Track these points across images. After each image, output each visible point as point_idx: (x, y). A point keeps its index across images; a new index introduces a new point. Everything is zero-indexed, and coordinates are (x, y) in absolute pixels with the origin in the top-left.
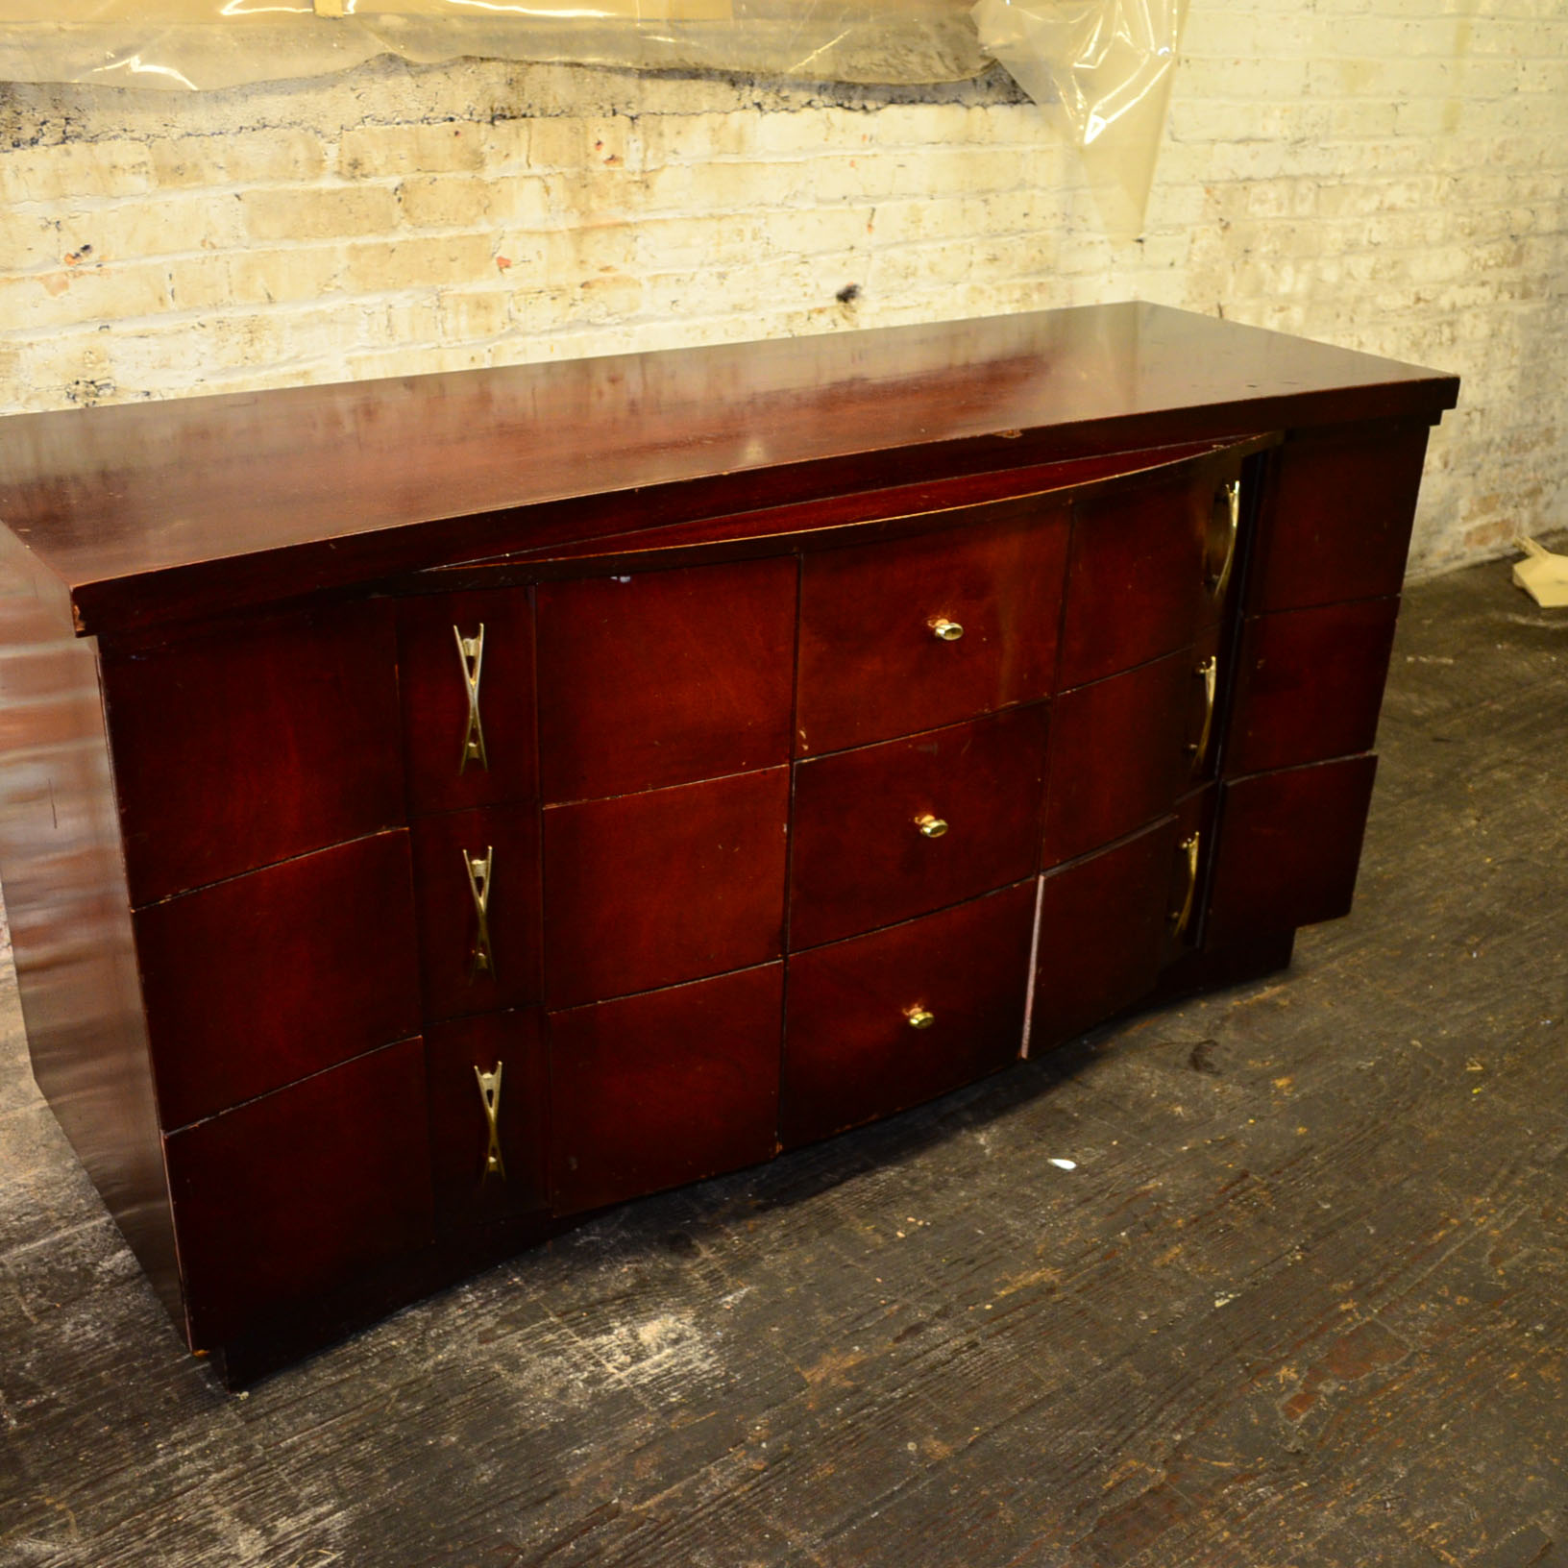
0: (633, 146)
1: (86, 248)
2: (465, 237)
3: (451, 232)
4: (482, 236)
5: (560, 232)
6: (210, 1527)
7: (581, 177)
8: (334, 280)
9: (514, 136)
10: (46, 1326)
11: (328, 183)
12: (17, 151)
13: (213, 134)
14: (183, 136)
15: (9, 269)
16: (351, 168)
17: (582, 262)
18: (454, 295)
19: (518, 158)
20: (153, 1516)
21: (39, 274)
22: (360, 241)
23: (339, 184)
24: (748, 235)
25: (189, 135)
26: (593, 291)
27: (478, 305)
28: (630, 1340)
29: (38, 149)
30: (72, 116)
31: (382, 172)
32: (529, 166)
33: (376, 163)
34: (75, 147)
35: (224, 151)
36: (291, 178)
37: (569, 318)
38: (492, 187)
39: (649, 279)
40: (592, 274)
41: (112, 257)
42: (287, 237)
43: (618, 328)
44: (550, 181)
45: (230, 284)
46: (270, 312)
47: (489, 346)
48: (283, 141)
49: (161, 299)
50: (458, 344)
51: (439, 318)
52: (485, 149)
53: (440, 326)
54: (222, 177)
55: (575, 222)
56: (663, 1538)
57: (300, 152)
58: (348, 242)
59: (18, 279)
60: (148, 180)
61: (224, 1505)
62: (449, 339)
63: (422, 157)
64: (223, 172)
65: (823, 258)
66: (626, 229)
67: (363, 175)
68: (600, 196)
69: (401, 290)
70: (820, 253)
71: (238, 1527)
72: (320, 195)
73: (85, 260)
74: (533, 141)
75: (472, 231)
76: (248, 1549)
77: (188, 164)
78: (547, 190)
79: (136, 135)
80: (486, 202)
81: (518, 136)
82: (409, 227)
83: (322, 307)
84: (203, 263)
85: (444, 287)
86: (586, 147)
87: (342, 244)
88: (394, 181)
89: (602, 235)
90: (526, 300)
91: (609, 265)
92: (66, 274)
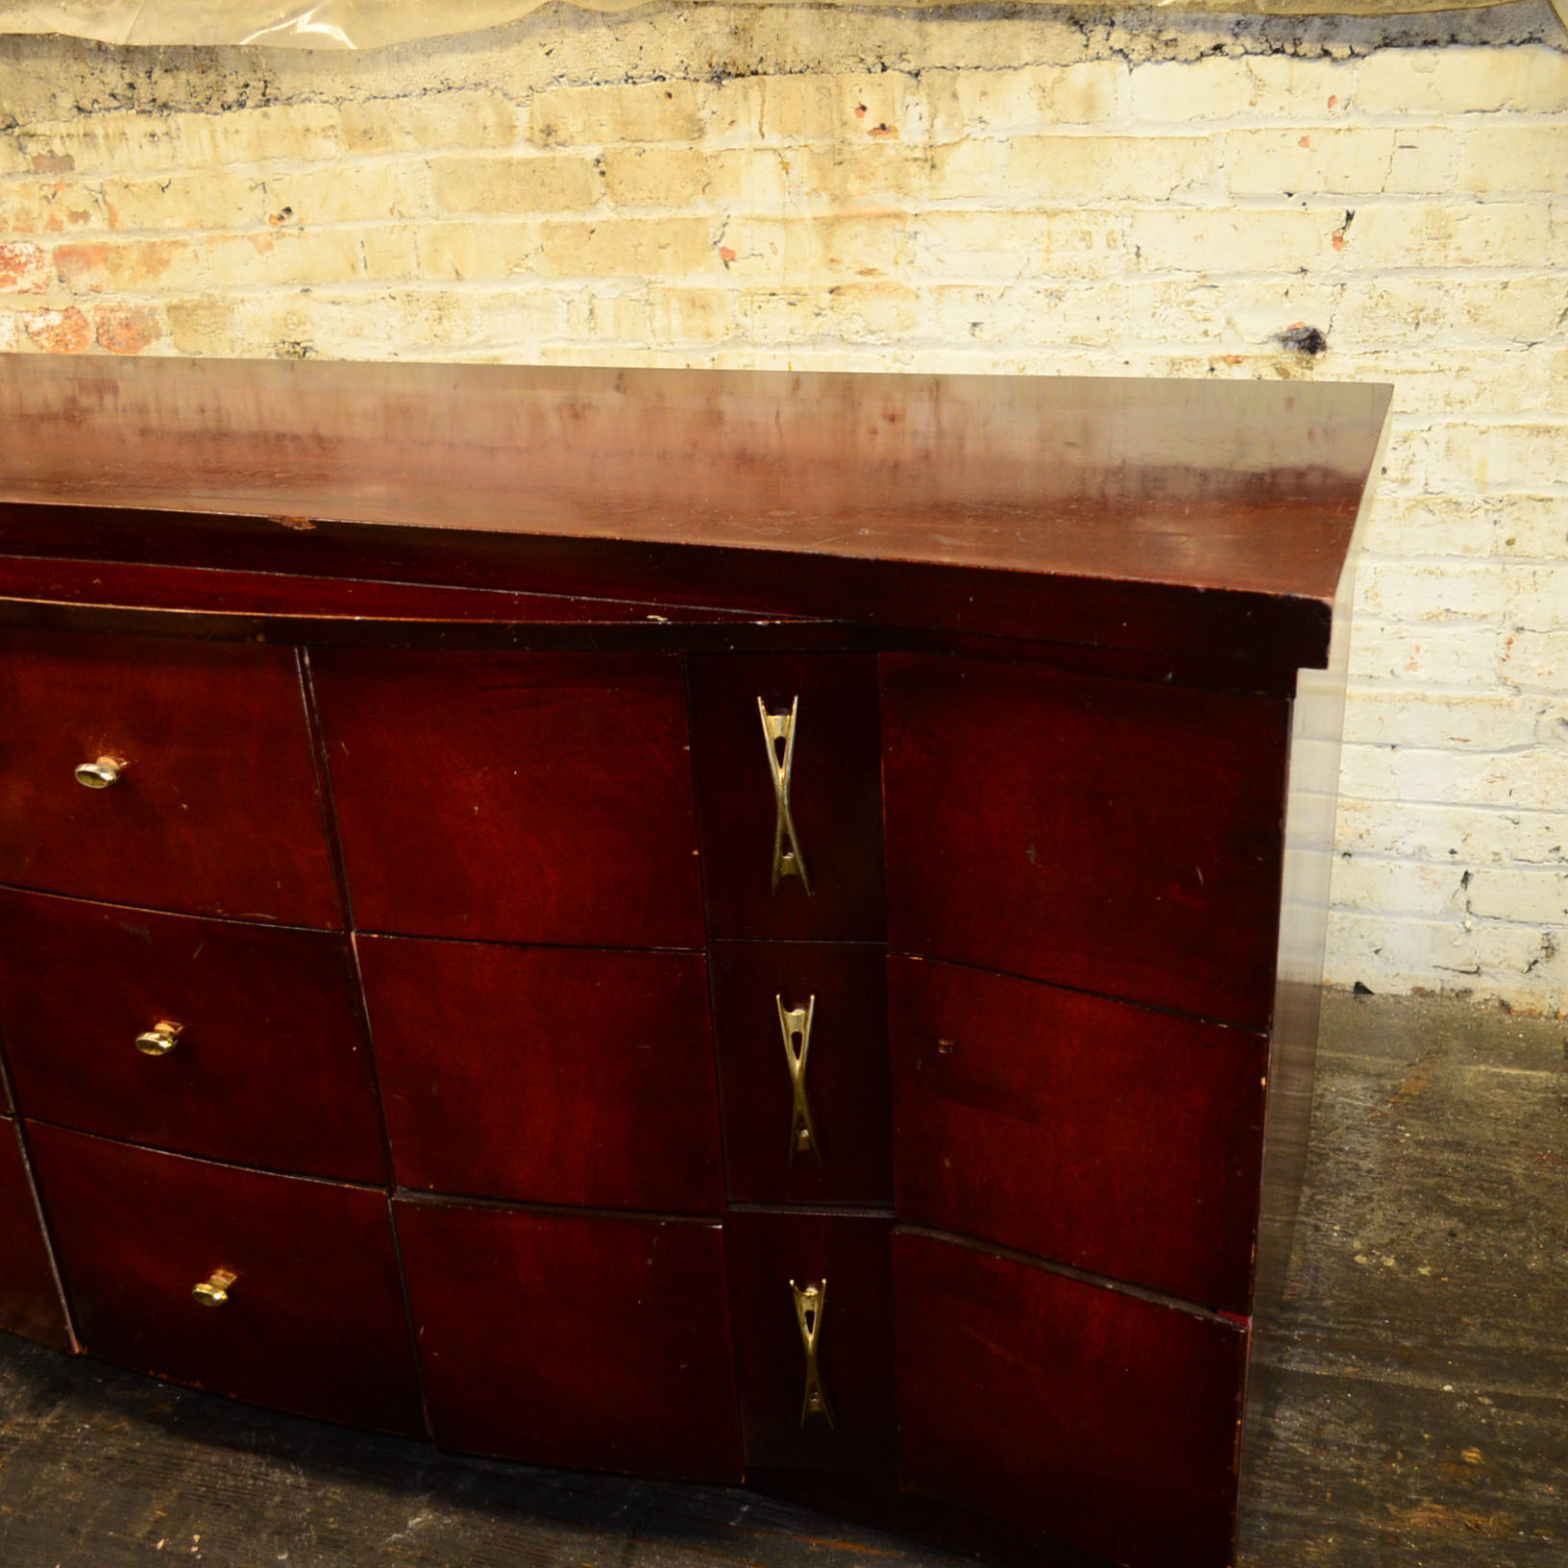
0: (914, 111)
1: (288, 210)
2: (676, 220)
3: (663, 214)
4: (698, 220)
5: (801, 220)
7: (834, 151)
8: (526, 261)
9: (740, 98)
11: (522, 152)
12: (228, 113)
13: (398, 96)
14: (369, 99)
15: (224, 227)
16: (543, 135)
17: (832, 260)
18: (663, 289)
19: (748, 127)
21: (250, 234)
22: (556, 218)
23: (533, 153)
24: (1099, 241)
25: (375, 97)
26: (846, 299)
27: (693, 303)
29: (245, 111)
30: (268, 79)
31: (579, 140)
32: (763, 136)
33: (573, 129)
34: (274, 110)
35: (411, 114)
36: (481, 145)
37: (812, 331)
38: (712, 161)
39: (931, 291)
40: (847, 277)
41: (310, 221)
42: (476, 209)
43: (887, 351)
44: (789, 155)
45: (418, 257)
46: (460, 289)
48: (470, 104)
49: (353, 266)
50: (670, 347)
51: (647, 314)
52: (704, 114)
53: (648, 323)
54: (410, 142)
55: (824, 208)
57: (488, 116)
58: (542, 218)
59: (233, 237)
60: (337, 143)
62: (658, 339)
63: (626, 124)
64: (411, 136)
65: (1248, 282)
66: (896, 221)
67: (559, 144)
68: (863, 177)
69: (603, 278)
70: (1239, 274)
72: (511, 165)
73: (286, 222)
74: (766, 104)
75: (687, 213)
77: (375, 128)
78: (786, 167)
79: (324, 98)
80: (704, 180)
81: (746, 98)
82: (612, 204)
83: (513, 289)
84: (392, 232)
85: (652, 278)
86: (841, 112)
87: (535, 220)
88: (593, 151)
89: (859, 228)
90: (752, 302)
91: (871, 267)
92: (271, 234)
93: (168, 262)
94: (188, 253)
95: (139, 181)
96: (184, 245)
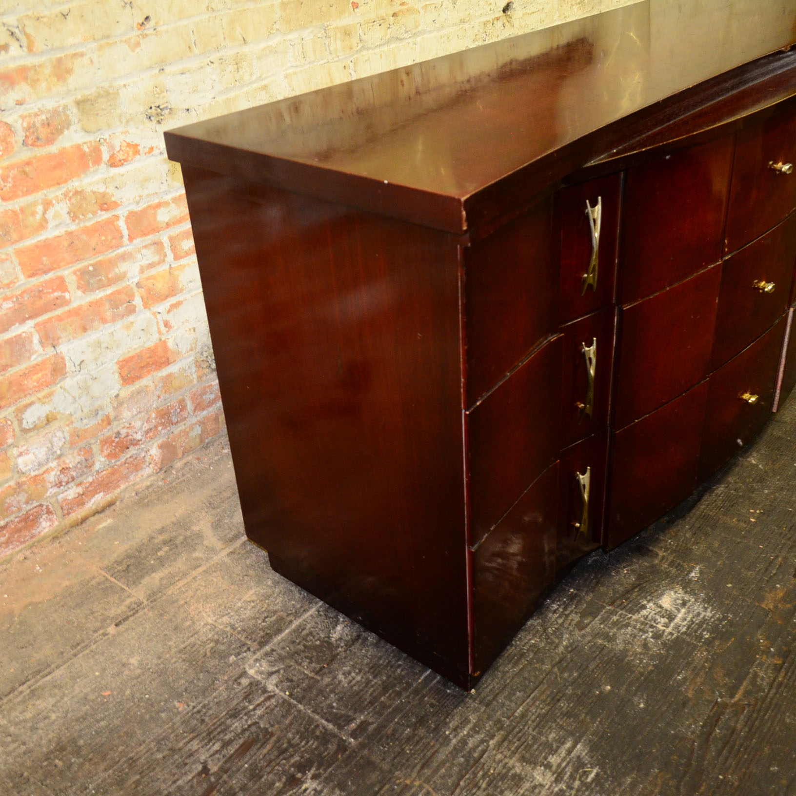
1: (147, 18)
6: (513, 772)
8: (275, 25)
10: (327, 680)
15: (108, 37)
18: (333, 28)
20: (475, 775)
21: (124, 39)
26: (399, 18)
27: (346, 34)
28: (659, 610)
37: (388, 37)
39: (423, 8)
40: (397, 8)
41: (161, 23)
45: (224, 34)
46: (246, 49)
47: (352, 59)
49: (190, 47)
50: (338, 59)
51: (327, 43)
53: (328, 48)
56: (762, 714)
59: (113, 43)
61: (511, 758)
62: (333, 56)
69: (307, 28)
71: (529, 768)
73: (147, 26)
76: (544, 780)
83: (270, 43)
84: (209, 21)
85: (328, 23)
90: (367, 27)
92: (138, 36)
93: (72, 69)
94: (85, 60)
95: (46, 13)
96: (82, 55)
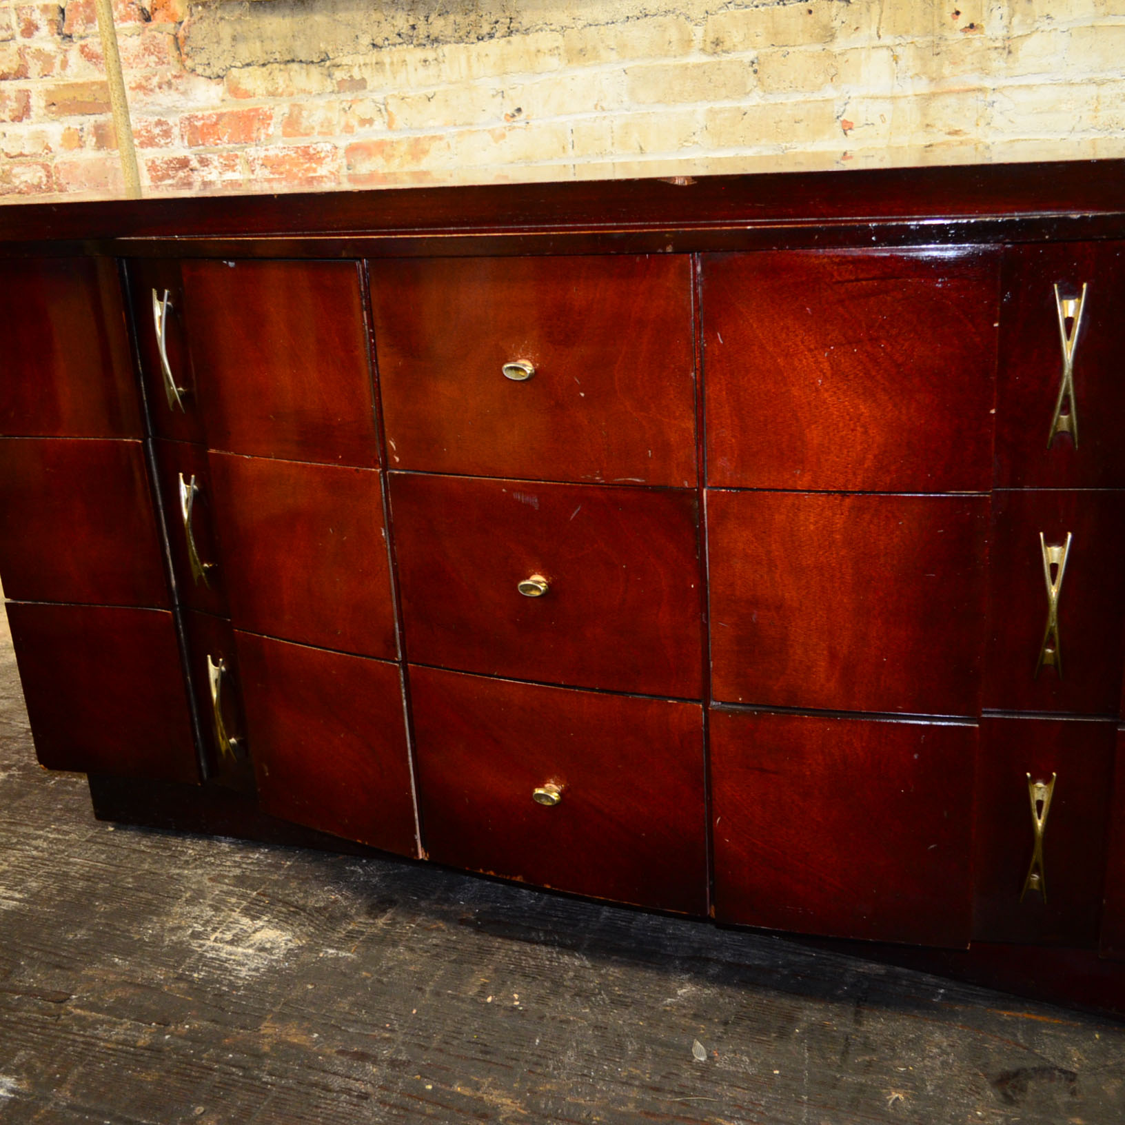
0: (997, 13)
1: (519, 110)
2: (809, 102)
3: (799, 98)
4: (826, 101)
5: (906, 97)
7: (934, 45)
8: (694, 137)
9: (864, 10)
11: (696, 58)
12: (481, 42)
13: (608, 23)
14: (585, 26)
15: (471, 124)
16: (713, 46)
17: (928, 125)
19: (868, 31)
21: (489, 128)
22: (717, 105)
23: (704, 59)
25: (590, 25)
29: (493, 41)
30: (513, 16)
31: (740, 47)
32: (879, 37)
33: (735, 40)
34: (515, 38)
35: (616, 36)
36: (666, 56)
38: (839, 58)
40: (938, 137)
41: (534, 117)
42: (659, 102)
44: (899, 50)
45: (612, 138)
48: (660, 26)
49: (564, 148)
52: (836, 24)
54: (613, 56)
55: (923, 87)
57: (673, 34)
58: (707, 106)
59: (477, 131)
60: (560, 59)
63: (776, 34)
64: (614, 52)
66: (979, 94)
67: (724, 51)
68: (954, 63)
69: (750, 147)
72: (687, 68)
73: (517, 118)
74: (884, 14)
75: (817, 96)
77: (589, 47)
78: (896, 59)
79: (553, 27)
80: (833, 71)
81: (868, 10)
82: (761, 94)
84: (595, 121)
85: (788, 145)
86: (941, 17)
87: (702, 108)
88: (750, 55)
89: (951, 100)
91: (957, 129)
92: (505, 128)
93: (428, 151)
94: (443, 144)
95: (412, 94)
96: (441, 138)
